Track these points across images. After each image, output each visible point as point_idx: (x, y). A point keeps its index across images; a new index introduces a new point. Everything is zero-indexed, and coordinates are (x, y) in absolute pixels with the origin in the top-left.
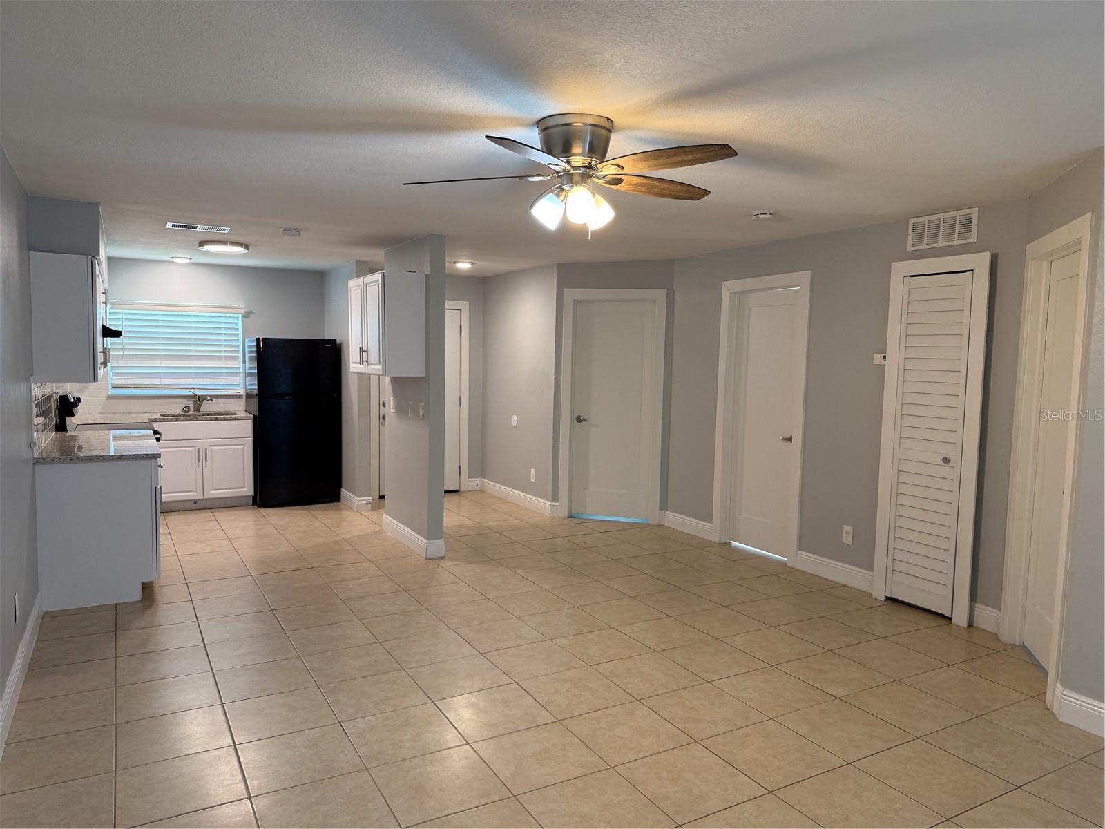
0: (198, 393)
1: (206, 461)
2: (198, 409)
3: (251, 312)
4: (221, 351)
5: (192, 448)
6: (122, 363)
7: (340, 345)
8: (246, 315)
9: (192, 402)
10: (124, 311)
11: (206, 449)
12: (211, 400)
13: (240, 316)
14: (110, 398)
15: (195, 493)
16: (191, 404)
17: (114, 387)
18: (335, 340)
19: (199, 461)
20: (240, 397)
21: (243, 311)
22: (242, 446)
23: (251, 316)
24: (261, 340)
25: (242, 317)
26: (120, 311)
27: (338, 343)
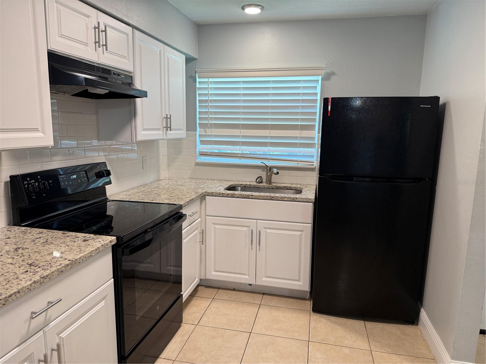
0: (270, 163)
1: (259, 245)
2: (269, 181)
3: (333, 73)
4: (297, 120)
5: (245, 229)
6: (209, 131)
7: (444, 105)
8: (327, 78)
9: (265, 173)
10: (210, 80)
11: (260, 231)
12: (278, 173)
13: (320, 78)
14: (198, 164)
15: (247, 277)
16: (264, 174)
17: (202, 154)
18: (437, 99)
19: (252, 244)
20: (313, 170)
21: (323, 72)
22: (299, 233)
23: (333, 78)
24: (330, 100)
25: (322, 80)
26: (206, 80)
27: (441, 102)
